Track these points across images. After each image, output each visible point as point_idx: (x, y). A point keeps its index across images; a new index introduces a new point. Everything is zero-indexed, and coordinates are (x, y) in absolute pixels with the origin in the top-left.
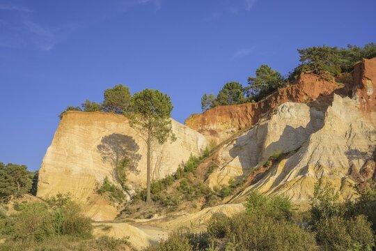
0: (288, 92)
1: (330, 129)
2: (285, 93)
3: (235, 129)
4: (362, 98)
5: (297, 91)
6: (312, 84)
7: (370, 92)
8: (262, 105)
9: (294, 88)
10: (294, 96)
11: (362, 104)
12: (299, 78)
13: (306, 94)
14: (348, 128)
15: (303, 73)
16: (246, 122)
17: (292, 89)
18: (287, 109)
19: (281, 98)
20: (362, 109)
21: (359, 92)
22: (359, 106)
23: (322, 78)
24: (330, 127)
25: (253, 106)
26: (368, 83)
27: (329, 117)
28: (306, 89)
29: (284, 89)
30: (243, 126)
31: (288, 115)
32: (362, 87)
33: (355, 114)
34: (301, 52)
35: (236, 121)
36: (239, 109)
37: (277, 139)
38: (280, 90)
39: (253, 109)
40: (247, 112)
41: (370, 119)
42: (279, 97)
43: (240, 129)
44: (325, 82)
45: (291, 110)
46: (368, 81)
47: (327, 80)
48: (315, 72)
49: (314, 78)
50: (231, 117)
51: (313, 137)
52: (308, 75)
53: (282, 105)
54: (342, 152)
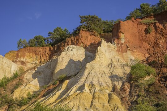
0: (72, 41)
1: (99, 61)
2: (70, 41)
3: (37, 62)
4: (118, 44)
5: (78, 40)
6: (87, 37)
7: (123, 41)
8: (56, 48)
9: (76, 39)
10: (75, 43)
11: (119, 47)
12: (79, 33)
13: (83, 43)
14: (110, 61)
15: (82, 30)
16: (45, 58)
17: (74, 39)
18: (71, 49)
20: (118, 51)
21: (116, 41)
22: (116, 49)
23: (92, 34)
24: (99, 59)
25: (50, 48)
26: (122, 36)
27: (99, 53)
28: (83, 39)
29: (70, 39)
30: (43, 60)
31: (71, 53)
32: (118, 37)
33: (114, 53)
34: (81, 17)
35: (39, 57)
36: (41, 50)
37: (64, 67)
38: (67, 39)
39: (50, 50)
40: (46, 52)
41: (123, 57)
42: (66, 44)
43: (41, 62)
44: (94, 37)
45: (73, 50)
46: (122, 34)
47: (95, 36)
48: (89, 30)
49: (88, 33)
50: (36, 54)
51: (88, 65)
52: (84, 32)
53: (68, 47)
54: (107, 76)
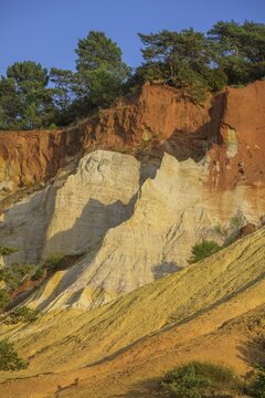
0: (116, 119)
1: (142, 223)
2: (111, 122)
3: (10, 185)
4: (215, 163)
5: (133, 121)
6: (163, 108)
7: (232, 152)
8: (68, 140)
9: (128, 113)
10: (126, 128)
11: (213, 174)
12: (139, 92)
13: (149, 129)
14: (176, 217)
15: (148, 83)
16: (35, 169)
17: (124, 113)
18: (96, 164)
19: (102, 131)
20: (209, 185)
21: (213, 151)
22: (205, 179)
23: (184, 97)
24: (142, 216)
25: (52, 137)
26: (230, 135)
27: (143, 199)
28: (149, 117)
29: (111, 111)
30: (29, 178)
32: (221, 141)
33: (196, 193)
34: (145, 39)
35: (15, 165)
36: (22, 141)
37: (70, 224)
38: (103, 112)
39: (51, 145)
40: (38, 149)
41: (220, 205)
42: (99, 128)
43: (21, 185)
44: (189, 105)
45: (102, 168)
46: (229, 131)
47: (192, 101)
48: (170, 83)
49: (168, 95)
50: (6, 157)
52: (158, 89)
53: (89, 156)
